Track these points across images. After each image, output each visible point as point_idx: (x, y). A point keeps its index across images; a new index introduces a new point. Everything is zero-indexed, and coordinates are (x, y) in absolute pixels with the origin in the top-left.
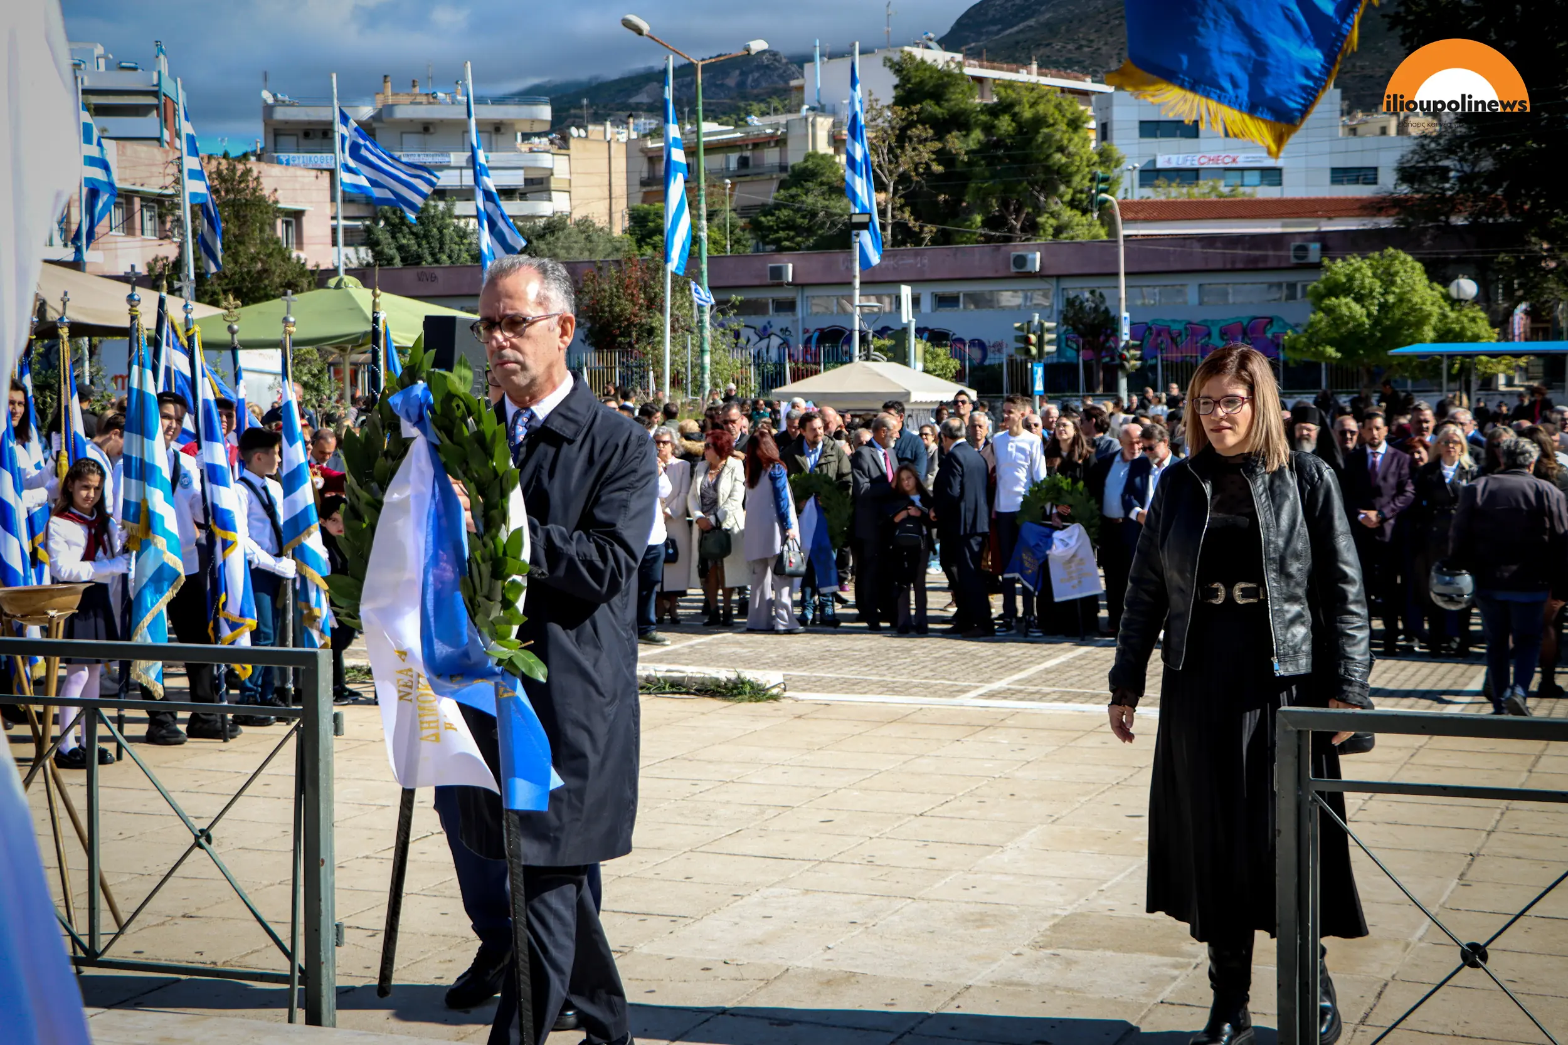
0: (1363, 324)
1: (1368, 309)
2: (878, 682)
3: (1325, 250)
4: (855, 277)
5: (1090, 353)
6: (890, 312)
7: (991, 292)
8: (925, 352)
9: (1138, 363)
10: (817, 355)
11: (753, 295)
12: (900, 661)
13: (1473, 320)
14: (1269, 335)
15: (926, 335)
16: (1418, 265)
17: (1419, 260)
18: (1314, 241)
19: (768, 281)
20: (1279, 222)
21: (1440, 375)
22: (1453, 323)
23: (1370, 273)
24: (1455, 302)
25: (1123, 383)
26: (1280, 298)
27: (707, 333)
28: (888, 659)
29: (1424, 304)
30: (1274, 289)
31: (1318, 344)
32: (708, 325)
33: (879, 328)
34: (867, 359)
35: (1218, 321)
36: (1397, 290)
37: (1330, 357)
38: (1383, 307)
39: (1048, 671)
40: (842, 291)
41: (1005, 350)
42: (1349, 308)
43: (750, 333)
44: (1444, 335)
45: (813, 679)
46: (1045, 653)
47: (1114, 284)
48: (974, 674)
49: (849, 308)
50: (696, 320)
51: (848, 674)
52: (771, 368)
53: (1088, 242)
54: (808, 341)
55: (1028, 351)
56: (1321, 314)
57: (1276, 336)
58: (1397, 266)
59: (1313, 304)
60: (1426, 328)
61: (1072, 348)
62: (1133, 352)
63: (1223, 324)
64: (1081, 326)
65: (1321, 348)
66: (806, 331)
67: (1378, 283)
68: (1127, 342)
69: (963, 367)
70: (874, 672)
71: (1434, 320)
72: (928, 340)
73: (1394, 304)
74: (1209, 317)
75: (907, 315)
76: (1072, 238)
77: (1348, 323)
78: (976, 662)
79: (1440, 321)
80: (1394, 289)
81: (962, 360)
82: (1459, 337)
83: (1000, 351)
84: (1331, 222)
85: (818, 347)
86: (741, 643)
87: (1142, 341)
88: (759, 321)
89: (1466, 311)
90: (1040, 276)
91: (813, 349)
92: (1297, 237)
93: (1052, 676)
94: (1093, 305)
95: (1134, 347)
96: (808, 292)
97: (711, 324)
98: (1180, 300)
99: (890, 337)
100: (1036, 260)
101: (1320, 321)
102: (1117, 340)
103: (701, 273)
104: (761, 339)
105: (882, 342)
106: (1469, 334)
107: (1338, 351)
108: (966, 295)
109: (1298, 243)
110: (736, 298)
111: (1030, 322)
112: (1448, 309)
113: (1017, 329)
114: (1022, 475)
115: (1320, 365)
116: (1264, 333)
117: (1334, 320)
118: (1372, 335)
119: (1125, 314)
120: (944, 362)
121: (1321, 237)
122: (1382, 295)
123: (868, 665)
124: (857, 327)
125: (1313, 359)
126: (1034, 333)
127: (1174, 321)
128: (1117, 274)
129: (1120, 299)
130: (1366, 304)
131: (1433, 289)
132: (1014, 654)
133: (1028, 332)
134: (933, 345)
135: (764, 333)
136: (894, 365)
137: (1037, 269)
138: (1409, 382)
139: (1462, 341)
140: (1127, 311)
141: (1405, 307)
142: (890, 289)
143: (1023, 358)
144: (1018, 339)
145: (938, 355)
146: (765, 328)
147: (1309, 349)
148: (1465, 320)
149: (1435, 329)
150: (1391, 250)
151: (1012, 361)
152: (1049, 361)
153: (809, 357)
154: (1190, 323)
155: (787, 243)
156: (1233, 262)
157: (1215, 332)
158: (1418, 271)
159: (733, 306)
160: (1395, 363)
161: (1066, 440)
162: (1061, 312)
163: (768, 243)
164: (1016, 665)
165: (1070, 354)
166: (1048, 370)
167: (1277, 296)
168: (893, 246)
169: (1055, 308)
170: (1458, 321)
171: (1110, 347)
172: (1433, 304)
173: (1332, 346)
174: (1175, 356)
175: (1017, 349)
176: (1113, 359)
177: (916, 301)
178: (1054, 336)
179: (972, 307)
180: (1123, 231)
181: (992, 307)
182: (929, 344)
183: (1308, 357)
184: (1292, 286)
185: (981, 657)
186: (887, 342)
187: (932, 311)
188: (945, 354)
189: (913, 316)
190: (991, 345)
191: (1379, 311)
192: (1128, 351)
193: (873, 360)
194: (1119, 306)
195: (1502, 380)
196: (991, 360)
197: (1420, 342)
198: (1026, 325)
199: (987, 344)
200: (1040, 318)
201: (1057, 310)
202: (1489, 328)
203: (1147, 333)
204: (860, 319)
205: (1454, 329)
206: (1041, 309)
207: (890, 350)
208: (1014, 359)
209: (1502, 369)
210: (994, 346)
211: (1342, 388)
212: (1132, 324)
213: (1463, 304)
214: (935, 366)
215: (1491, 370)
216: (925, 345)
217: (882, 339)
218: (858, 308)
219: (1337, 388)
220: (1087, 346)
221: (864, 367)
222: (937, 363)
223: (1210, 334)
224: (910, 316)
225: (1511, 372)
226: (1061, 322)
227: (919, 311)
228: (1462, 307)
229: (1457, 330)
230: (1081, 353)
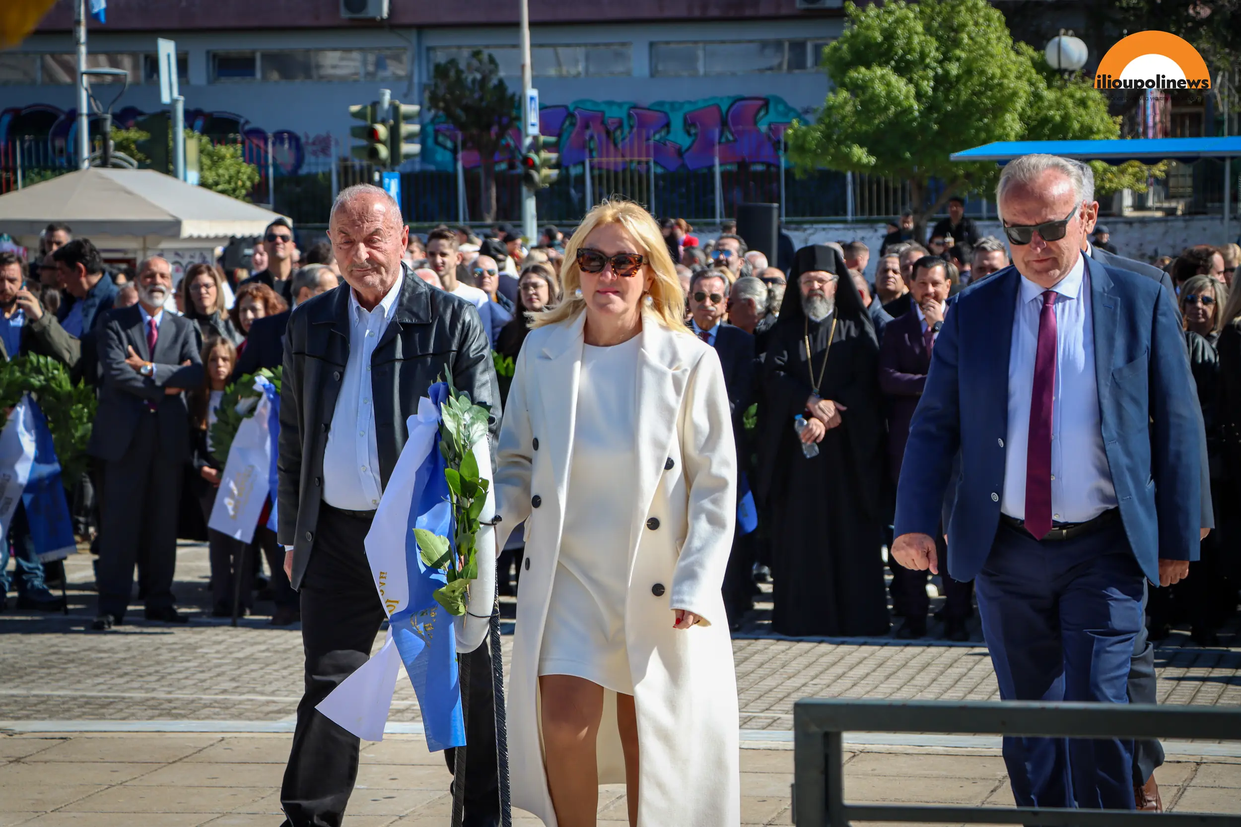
0: (910, 109)
1: (917, 86)
4: (78, 22)
5: (474, 156)
6: (136, 84)
7: (307, 51)
8: (201, 151)
9: (554, 173)
10: (10, 155)
14: (763, 127)
15: (199, 123)
16: (996, 14)
22: (1050, 107)
23: (920, 27)
24: (1054, 74)
25: (530, 206)
26: (780, 66)
29: (1004, 76)
30: (768, 53)
31: (840, 142)
33: (120, 111)
34: (104, 162)
35: (682, 104)
36: (963, 55)
37: (859, 164)
38: (941, 81)
40: (54, 47)
41: (333, 150)
42: (888, 84)
44: (1037, 127)
45: (33, 700)
47: (512, 41)
55: (374, 153)
56: (844, 94)
57: (774, 129)
58: (963, 15)
59: (832, 76)
60: (1008, 116)
61: (445, 147)
62: (544, 155)
63: (688, 108)
64: (458, 111)
65: (845, 149)
67: (935, 44)
68: (535, 138)
69: (264, 177)
70: (135, 685)
71: (1020, 104)
72: (203, 132)
73: (958, 77)
74: (668, 98)
75: (169, 88)
77: (886, 108)
79: (1031, 105)
80: (958, 52)
81: (262, 167)
83: (325, 151)
85: (11, 141)
87: (559, 136)
89: (1071, 88)
90: (390, 25)
91: (2, 144)
94: (478, 76)
95: (547, 146)
98: (619, 68)
99: (140, 127)
101: (844, 104)
102: (519, 135)
105: (123, 134)
106: (1076, 126)
107: (871, 152)
108: (267, 56)
111: (376, 104)
112: (1042, 85)
113: (355, 115)
115: (844, 177)
116: (755, 123)
117: (862, 103)
118: (924, 128)
119: (531, 92)
120: (232, 171)
122: (940, 62)
123: (127, 674)
124: (84, 109)
125: (833, 168)
126: (383, 122)
127: (610, 103)
128: (516, 25)
129: (522, 66)
130: (915, 77)
131: (1018, 53)
133: (374, 121)
134: (213, 142)
136: (151, 175)
137: (385, 13)
138: (984, 202)
139: (1064, 138)
140: (534, 87)
141: (976, 83)
142: (137, 45)
143: (365, 163)
144: (356, 133)
145: (222, 158)
147: (826, 150)
148: (1070, 103)
149: (1022, 117)
151: (346, 168)
152: (408, 169)
154: (635, 107)
156: (704, 8)
157: (677, 122)
158: (996, 24)
160: (961, 172)
162: (423, 87)
165: (442, 156)
166: (406, 182)
167: (775, 63)
169: (416, 80)
170: (1058, 104)
171: (508, 145)
172: (1018, 78)
173: (861, 146)
174: (613, 160)
175: (355, 149)
176: (512, 166)
177: (183, 66)
178: (415, 128)
179: (275, 76)
181: (308, 75)
182: (205, 139)
183: (826, 163)
184: (798, 47)
186: (136, 135)
187: (210, 82)
188: (233, 157)
189: (180, 93)
190: (310, 141)
191: (935, 89)
192: (537, 152)
193: (116, 166)
194: (521, 78)
195: (1128, 200)
196: (312, 166)
197: (1000, 138)
198: (369, 109)
199: (303, 140)
200: (392, 96)
201: (420, 84)
202: (1106, 117)
203: (567, 123)
204: (89, 97)
205: (1053, 117)
206: (394, 82)
207: (141, 146)
208: (349, 163)
209: (1127, 179)
210: (314, 143)
211: (879, 213)
212: (542, 108)
213: (1066, 76)
214: (218, 176)
215: (1111, 181)
216: (200, 140)
217: (127, 129)
218: (85, 78)
219: (871, 213)
220: (469, 144)
221: (101, 177)
222: (221, 171)
223: (667, 125)
224: (176, 94)
225: (1142, 187)
226: (427, 103)
227: (188, 82)
228: (1066, 81)
229: (1058, 118)
230: (460, 155)
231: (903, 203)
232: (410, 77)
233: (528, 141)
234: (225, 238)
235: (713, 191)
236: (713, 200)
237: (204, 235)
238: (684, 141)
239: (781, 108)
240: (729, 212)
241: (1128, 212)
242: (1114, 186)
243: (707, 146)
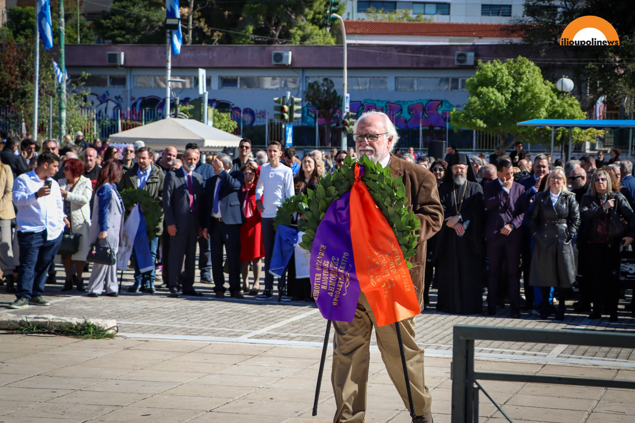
1: (505, 96)
2: (179, 329)
3: (477, 56)
4: (168, 61)
5: (323, 120)
6: (191, 88)
7: (258, 77)
8: (214, 115)
10: (140, 115)
11: (97, 73)
12: (195, 316)
13: (571, 105)
14: (440, 112)
15: (214, 104)
16: (537, 68)
17: (538, 65)
18: (471, 51)
19: (107, 63)
20: (447, 38)
21: (549, 141)
23: (507, 73)
24: (560, 93)
25: (345, 140)
26: (448, 89)
27: (64, 97)
28: (187, 314)
29: (540, 94)
30: (443, 84)
31: (472, 118)
32: (64, 91)
33: (183, 99)
34: (176, 117)
35: (407, 102)
36: (524, 85)
37: (480, 127)
38: (514, 95)
39: (294, 323)
40: (160, 72)
41: (267, 116)
42: (494, 95)
43: (94, 98)
44: (552, 114)
45: (136, 326)
46: (292, 312)
47: (340, 75)
48: (245, 325)
49: (162, 85)
50: (56, 87)
51: (159, 323)
52: (107, 122)
53: (323, 46)
54: (134, 105)
55: (283, 117)
56: (476, 98)
57: (444, 113)
58: (524, 68)
59: (471, 91)
60: (543, 109)
61: (311, 117)
62: (351, 120)
63: (410, 104)
64: (317, 102)
65: (474, 120)
66: (132, 99)
67: (512, 80)
68: (348, 113)
69: (239, 125)
70: (177, 322)
72: (216, 108)
73: (522, 93)
74: (402, 100)
75: (202, 89)
76: (313, 43)
77: (493, 105)
78: (247, 316)
79: (551, 105)
80: (521, 83)
81: (239, 122)
82: (562, 116)
83: (264, 117)
84: (481, 40)
85: (141, 110)
86: (85, 303)
88: (101, 91)
89: (567, 99)
90: (291, 68)
91: (138, 111)
92: (460, 48)
93: (297, 326)
94: (326, 88)
95: (352, 117)
96: (135, 72)
97: (67, 91)
98: (382, 87)
99: (191, 103)
100: (289, 57)
101: (475, 102)
102: (341, 112)
103: (60, 55)
104: (101, 103)
105: (184, 108)
106: (568, 114)
107: (484, 122)
108: (242, 79)
109: (460, 52)
110: (85, 74)
111: (284, 97)
112: (555, 97)
113: (276, 102)
114: (279, 194)
115: (472, 132)
116: (437, 110)
118: (507, 113)
119: (347, 95)
120: (227, 123)
121: (475, 49)
122: (514, 87)
123: (174, 318)
124: (169, 95)
125: (468, 128)
126: (287, 105)
127: (378, 101)
128: (342, 68)
129: (344, 85)
130: (504, 92)
131: (546, 84)
132: (271, 312)
133: (283, 104)
134: (220, 112)
135: (104, 99)
136: (194, 122)
137: (290, 62)
138: (529, 145)
139: (564, 118)
140: (348, 93)
141: (529, 95)
142: (191, 73)
143: (279, 122)
144: (276, 108)
145: (223, 118)
146: (104, 96)
147: (466, 121)
148: (566, 105)
149: (547, 110)
150: (520, 58)
151: (271, 123)
152: (296, 125)
153: (134, 116)
154: (388, 103)
155: (119, 39)
156: (418, 64)
157: (405, 109)
158: (537, 72)
159: (83, 80)
160: (520, 132)
161: (309, 172)
162: (304, 92)
163: (108, 38)
164: (273, 319)
165: (310, 120)
166: (295, 129)
167: (446, 87)
168: (193, 43)
169: (301, 89)
170: (561, 105)
171: (337, 116)
172: (546, 94)
173: (481, 120)
175: (275, 115)
176: (338, 125)
177: (209, 81)
178: (300, 107)
179: (245, 87)
180: (347, 41)
181: (258, 88)
182: (216, 110)
183: (465, 127)
184: (455, 81)
185: (250, 314)
186: (189, 107)
187: (219, 88)
188: (227, 118)
189: (207, 90)
190: (258, 112)
191: (511, 98)
192: (348, 119)
193: (179, 118)
194: (343, 90)
195: (588, 146)
196: (258, 123)
197: (538, 118)
198: (281, 100)
199: (255, 112)
200: (291, 94)
201: (302, 90)
202: (581, 111)
203: (361, 108)
204: (171, 90)
205: (559, 110)
206: (292, 90)
207: (191, 111)
208: (273, 122)
209: (588, 138)
210: (260, 113)
211: (486, 148)
212: (351, 102)
213: (565, 94)
214: (221, 125)
215: (581, 138)
216: (214, 111)
217: (186, 106)
218: (169, 83)
219: (483, 148)
220: (321, 115)
221: (174, 122)
222: (222, 123)
223: (401, 110)
224: (205, 91)
225: (594, 141)
226: (304, 98)
227: (211, 88)
228: (564, 96)
229: (561, 111)
230: (317, 120)
231: (496, 145)
232: (298, 88)
233: (345, 114)
234: (222, 147)
235: (419, 137)
236: (419, 141)
237: (213, 146)
238: (408, 117)
239: (447, 105)
240: (425, 145)
241: (588, 151)
242: (583, 140)
243: (417, 119)
